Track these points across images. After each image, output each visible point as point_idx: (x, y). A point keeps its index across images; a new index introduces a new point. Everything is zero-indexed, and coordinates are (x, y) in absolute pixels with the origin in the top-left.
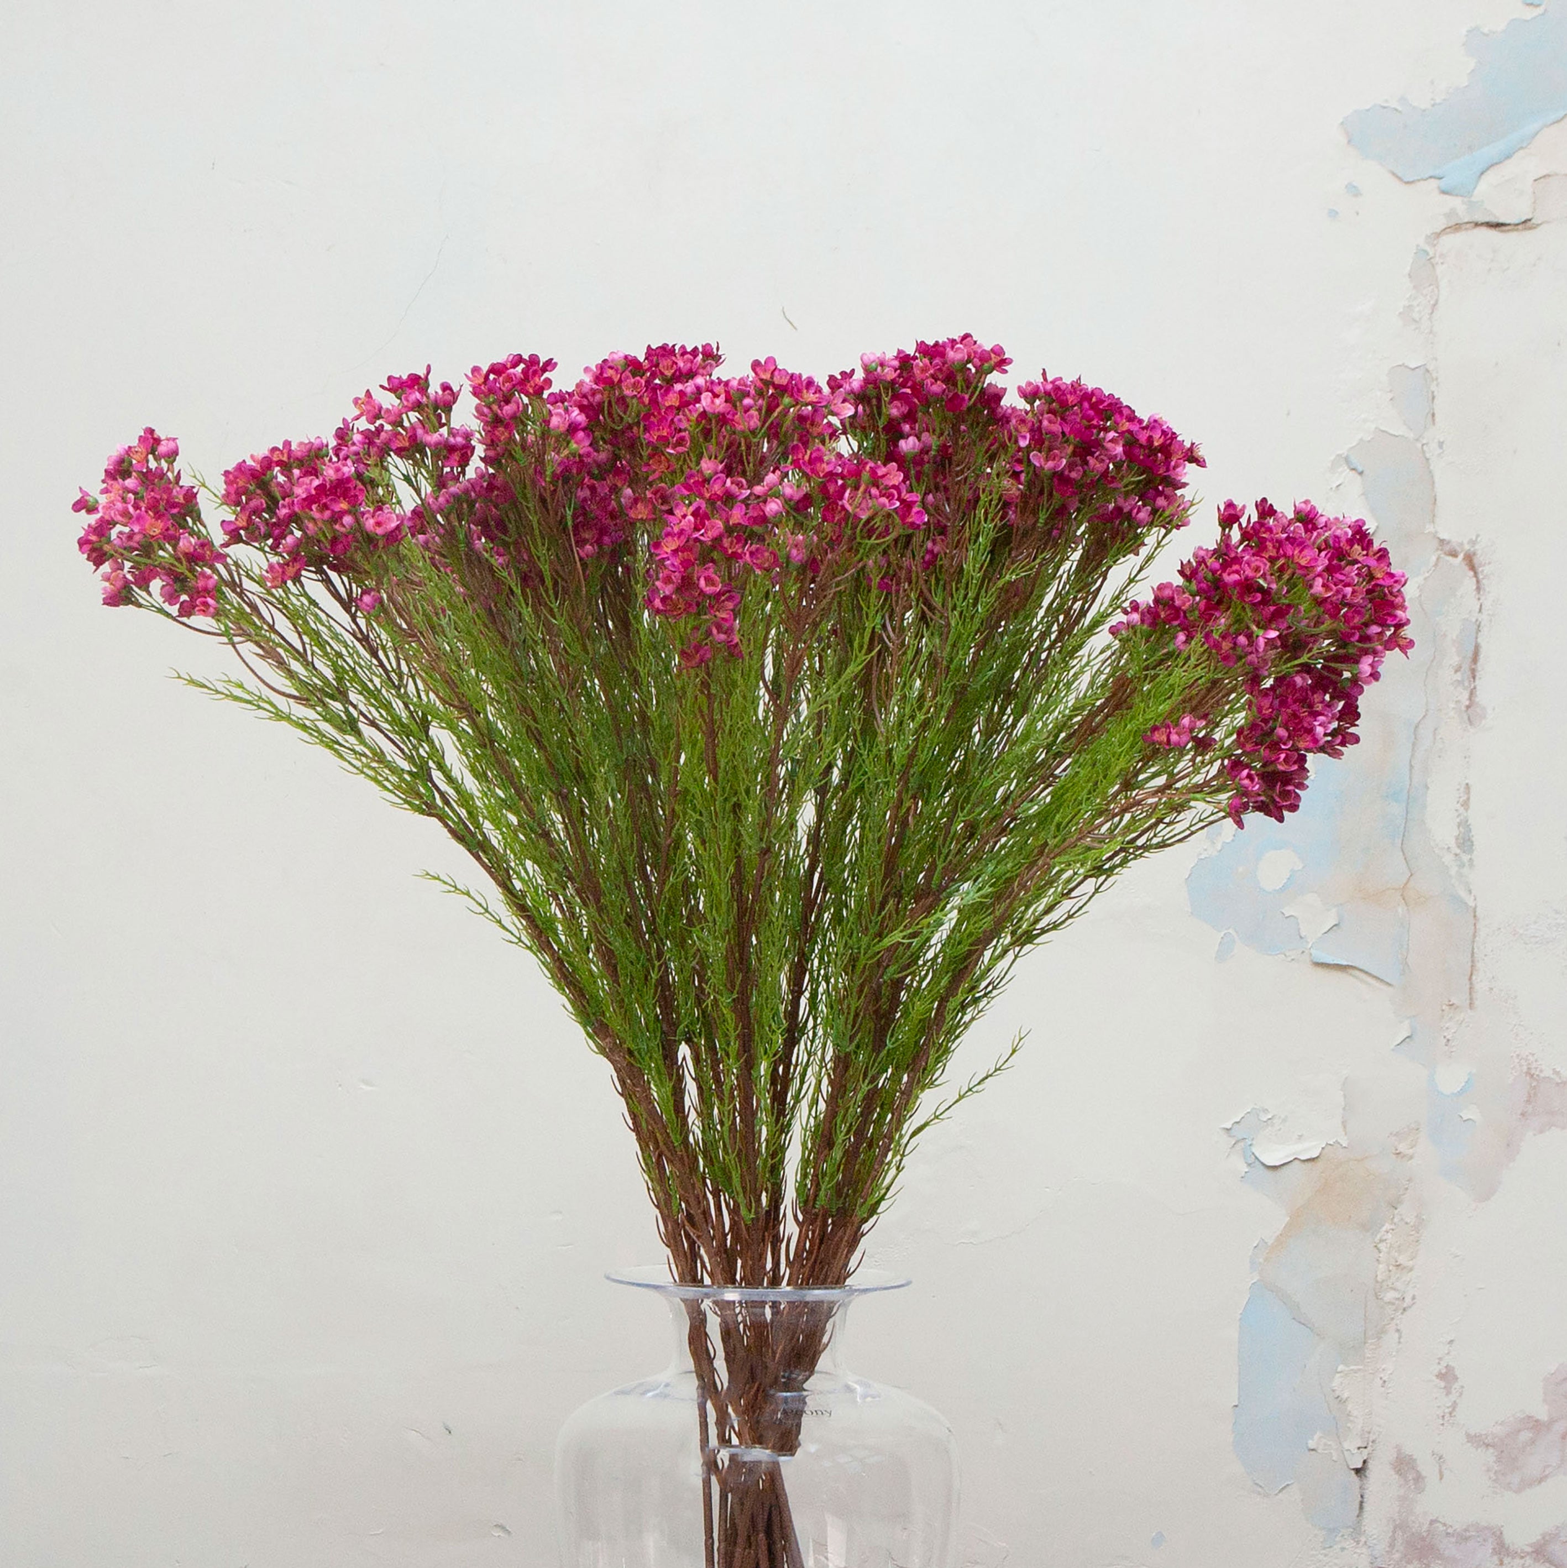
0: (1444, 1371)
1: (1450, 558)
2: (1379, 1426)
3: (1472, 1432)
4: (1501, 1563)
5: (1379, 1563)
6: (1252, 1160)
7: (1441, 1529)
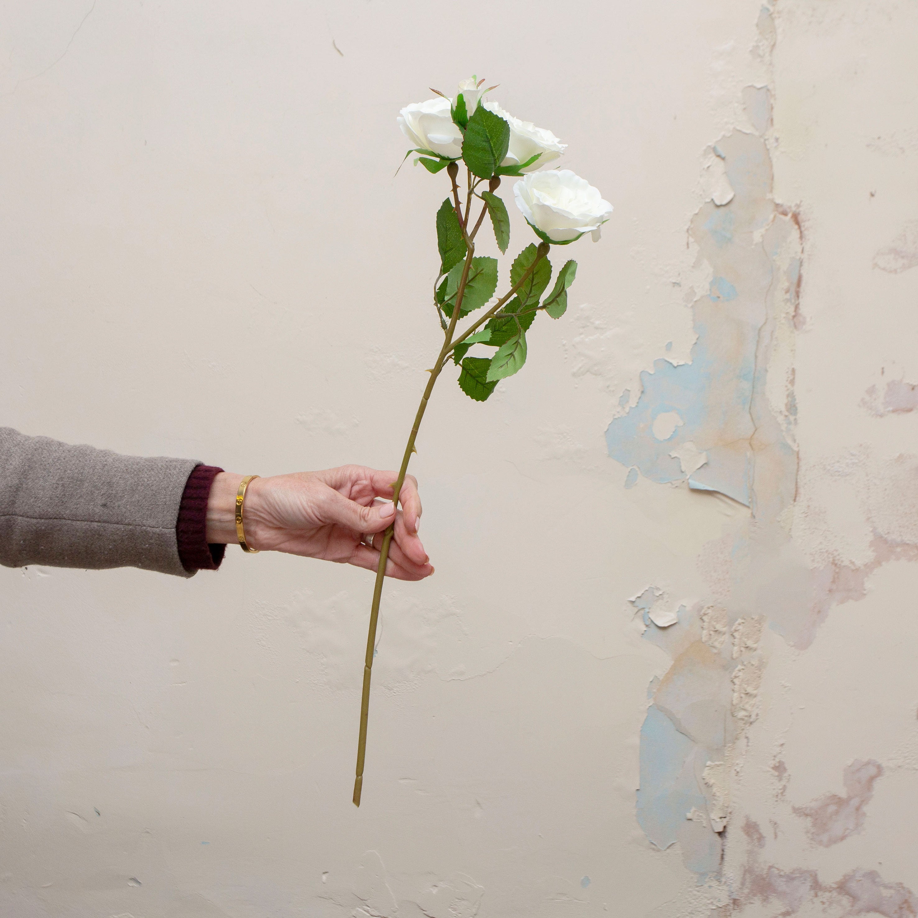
0: (777, 765)
1: (782, 217)
2: (734, 802)
3: (797, 807)
4: (816, 895)
5: (735, 896)
6: (648, 622)
7: (776, 872)
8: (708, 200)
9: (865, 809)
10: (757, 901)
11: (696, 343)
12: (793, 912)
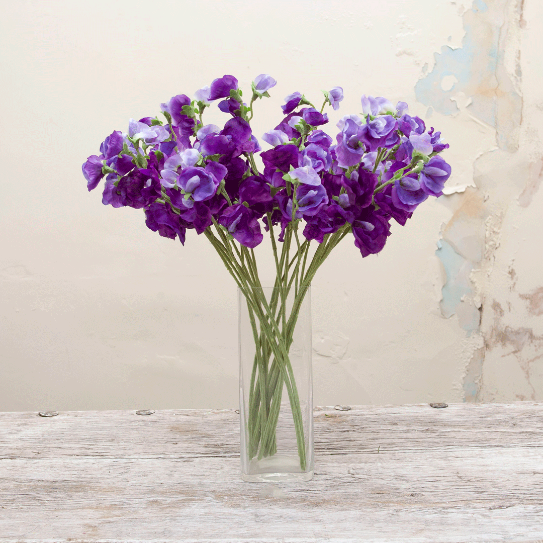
0: (511, 271)
2: (487, 292)
3: (521, 294)
4: (532, 342)
5: (487, 343)
7: (510, 329)
10: (499, 345)
11: (465, 37)
12: (519, 351)
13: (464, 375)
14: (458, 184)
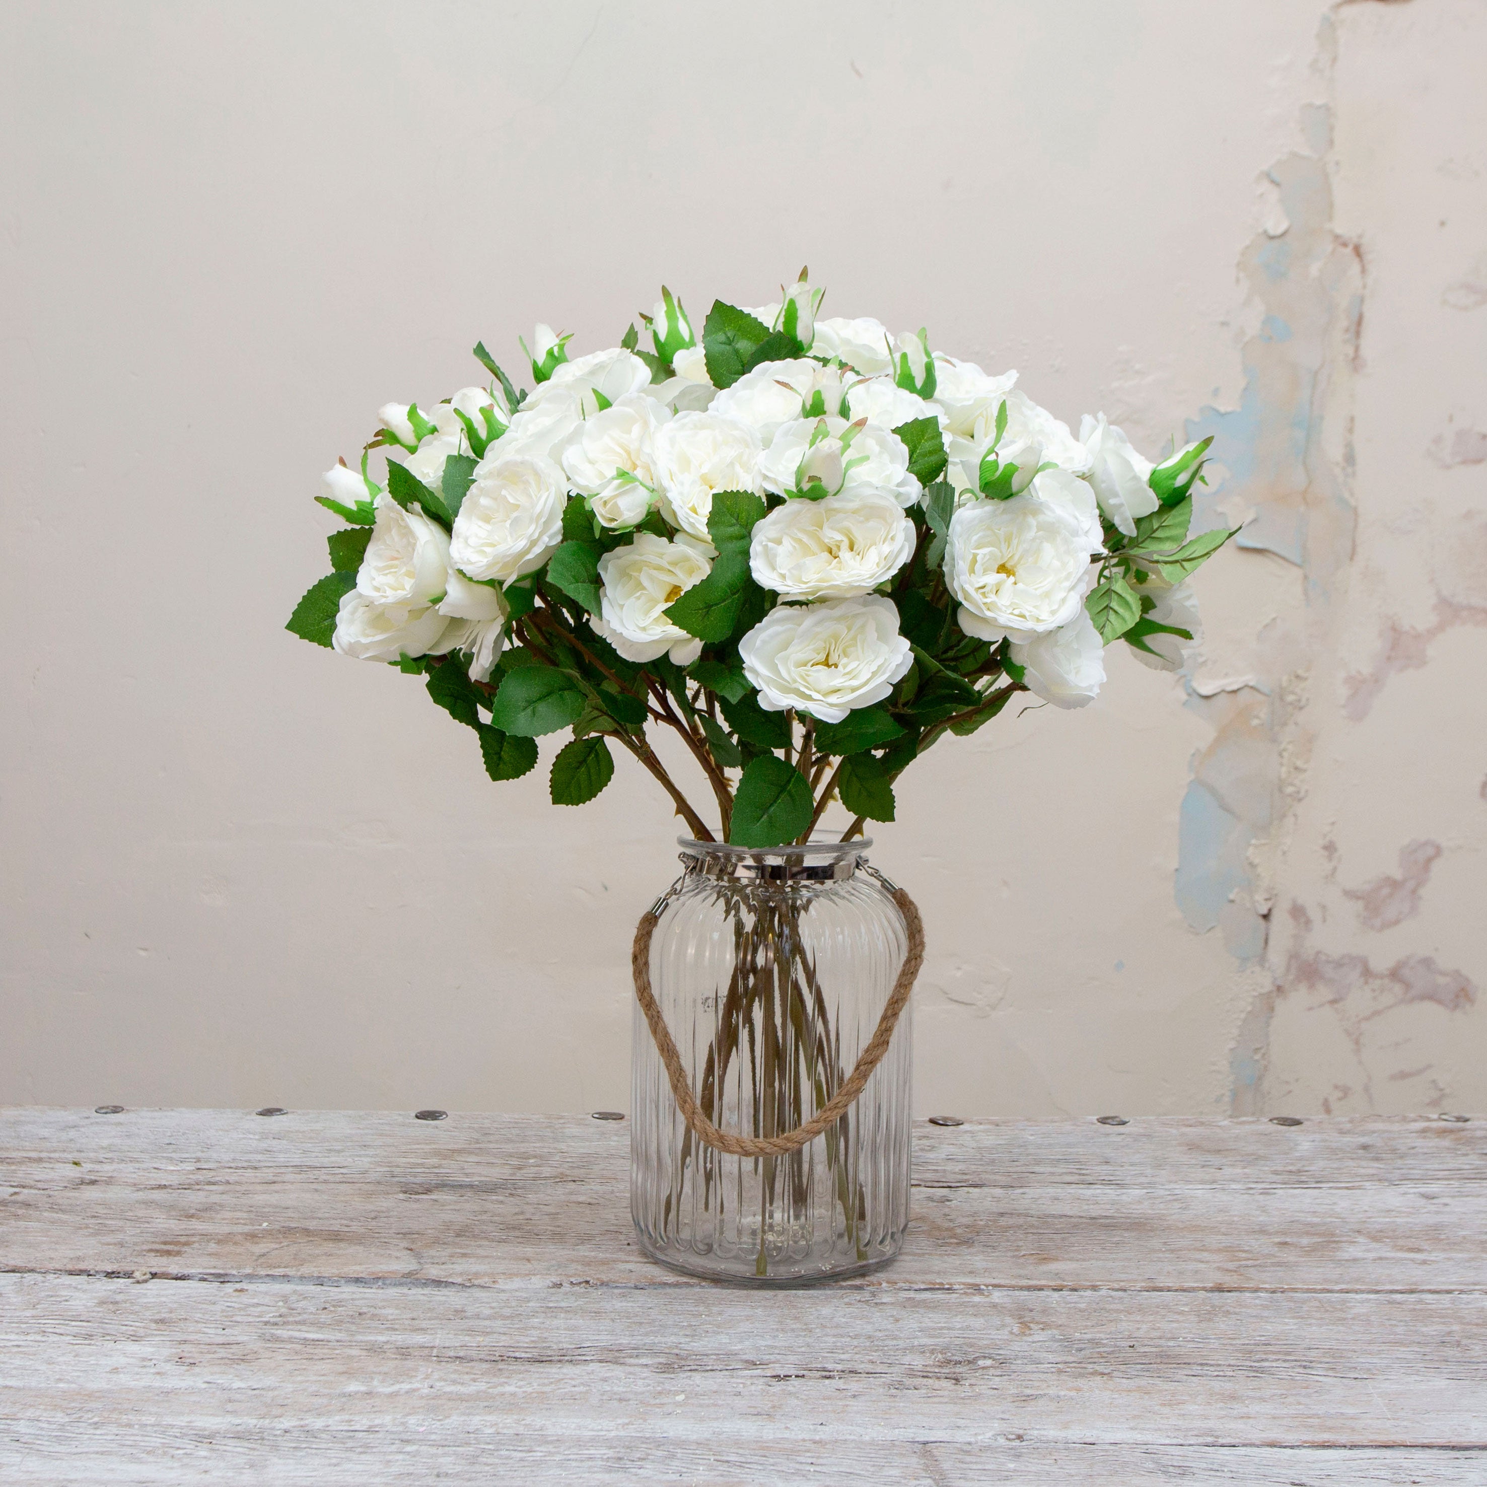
0: (1327, 844)
1: (1342, 249)
2: (1280, 884)
3: (1347, 889)
4: (1367, 983)
5: (1279, 982)
6: (1190, 691)
7: (1324, 958)
8: (1260, 230)
9: (1422, 892)
10: (1303, 988)
11: (1245, 389)
12: (1341, 999)
13: (1232, 1044)
14: (1226, 675)
